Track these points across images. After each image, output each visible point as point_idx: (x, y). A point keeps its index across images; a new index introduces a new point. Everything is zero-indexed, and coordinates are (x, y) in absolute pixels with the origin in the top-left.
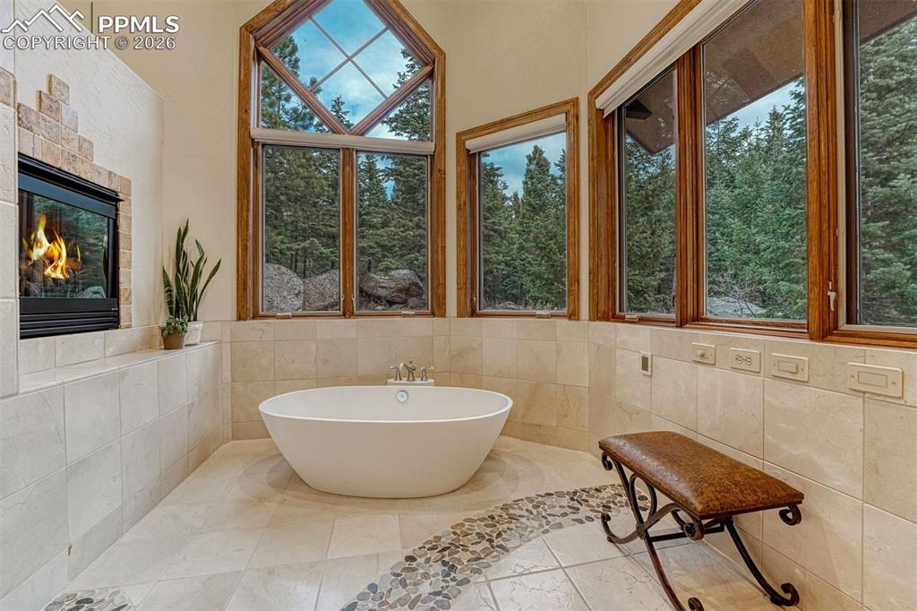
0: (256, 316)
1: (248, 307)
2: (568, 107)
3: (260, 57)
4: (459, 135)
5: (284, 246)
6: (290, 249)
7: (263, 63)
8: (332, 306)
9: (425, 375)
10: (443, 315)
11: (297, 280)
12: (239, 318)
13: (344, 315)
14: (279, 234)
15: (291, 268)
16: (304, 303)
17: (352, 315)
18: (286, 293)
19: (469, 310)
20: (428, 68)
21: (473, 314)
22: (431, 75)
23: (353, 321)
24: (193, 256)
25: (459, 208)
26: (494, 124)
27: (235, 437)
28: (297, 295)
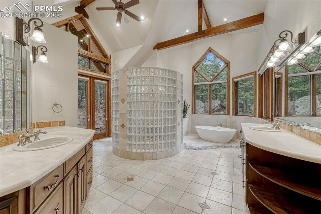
0: (194, 114)
1: (193, 112)
2: (254, 73)
3: (195, 70)
4: (233, 78)
5: (199, 95)
6: (201, 95)
7: (196, 71)
8: (207, 112)
9: (224, 126)
10: (229, 115)
11: (203, 104)
12: (192, 114)
13: (209, 114)
14: (198, 92)
15: (201, 100)
16: (204, 110)
17: (211, 114)
18: (199, 107)
19: (235, 114)
20: (227, 65)
21: (236, 115)
22: (227, 66)
23: (211, 115)
24: (186, 105)
25: (233, 93)
26: (239, 76)
27: (191, 133)
28: (203, 107)
